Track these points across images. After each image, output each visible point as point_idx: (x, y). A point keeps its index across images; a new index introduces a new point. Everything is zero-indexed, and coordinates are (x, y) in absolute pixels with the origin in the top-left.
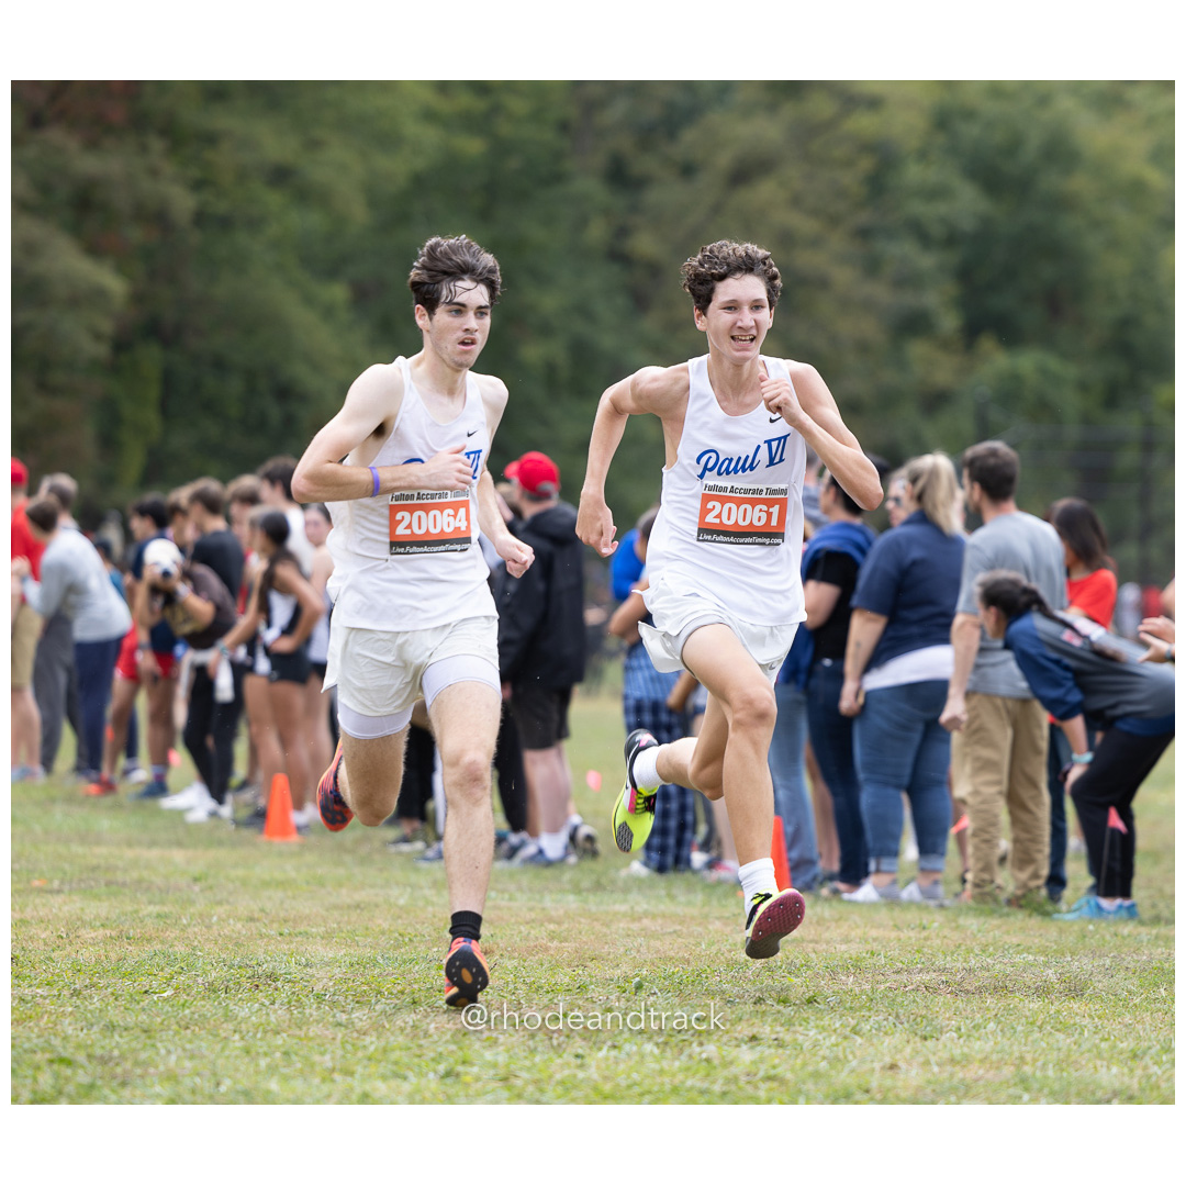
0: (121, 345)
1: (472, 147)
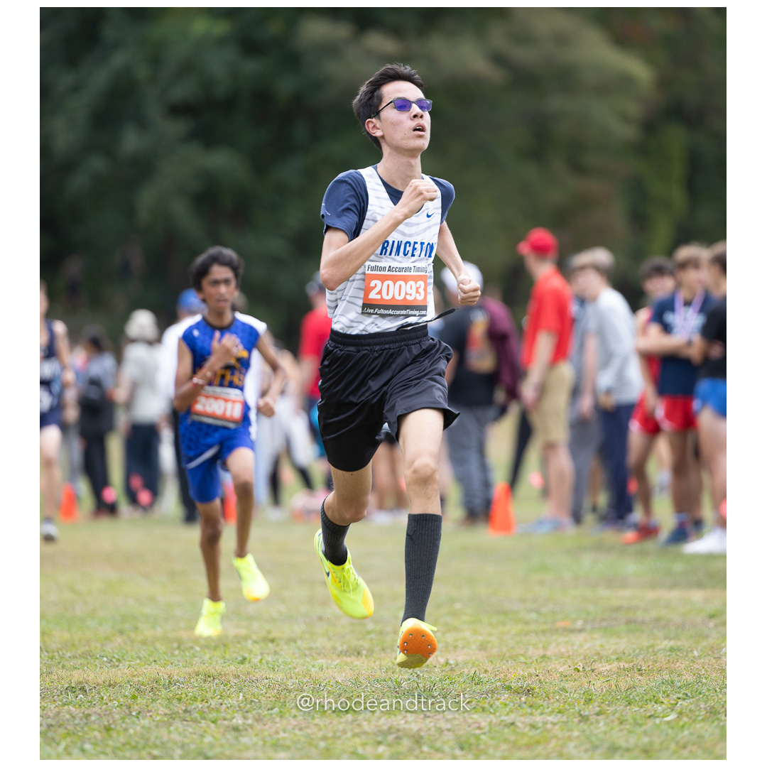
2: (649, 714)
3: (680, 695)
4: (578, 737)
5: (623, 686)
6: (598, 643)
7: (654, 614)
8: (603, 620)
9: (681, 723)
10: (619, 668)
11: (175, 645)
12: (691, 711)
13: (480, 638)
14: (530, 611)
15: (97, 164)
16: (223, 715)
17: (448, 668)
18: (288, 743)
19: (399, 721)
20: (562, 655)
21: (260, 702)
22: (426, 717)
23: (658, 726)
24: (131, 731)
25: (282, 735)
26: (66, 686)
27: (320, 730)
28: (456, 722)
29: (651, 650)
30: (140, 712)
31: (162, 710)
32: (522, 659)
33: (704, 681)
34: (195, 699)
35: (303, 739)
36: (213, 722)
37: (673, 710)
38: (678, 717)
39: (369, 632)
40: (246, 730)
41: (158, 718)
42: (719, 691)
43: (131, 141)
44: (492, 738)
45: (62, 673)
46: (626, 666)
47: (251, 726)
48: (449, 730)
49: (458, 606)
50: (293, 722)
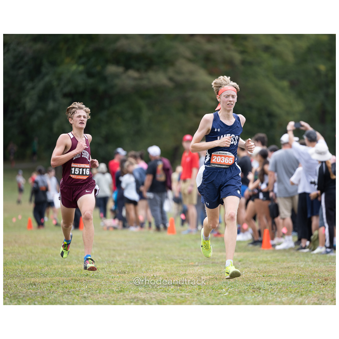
2: (219, 293)
3: (229, 287)
4: (196, 300)
5: (211, 283)
6: (203, 270)
7: (221, 260)
8: (204, 262)
9: (230, 296)
10: (210, 278)
11: (65, 270)
12: (233, 292)
13: (164, 268)
14: (180, 259)
15: (40, 113)
16: (81, 293)
17: (154, 278)
18: (102, 302)
19: (138, 295)
20: (191, 274)
21: (92, 288)
22: (147, 293)
23: (222, 297)
24: (51, 298)
25: (100, 299)
26: (29, 283)
27: (112, 298)
28: (157, 295)
29: (220, 272)
30: (53, 292)
31: (61, 291)
32: (178, 275)
33: (237, 282)
34: (71, 288)
35: (106, 301)
36: (77, 295)
37: (227, 292)
38: (229, 294)
39: (128, 266)
40: (88, 298)
41: (59, 294)
42: (242, 285)
43: (51, 105)
44: (168, 301)
45: (28, 279)
46: (212, 277)
47: (90, 296)
48: (154, 298)
49: (157, 257)
50: (104, 295)
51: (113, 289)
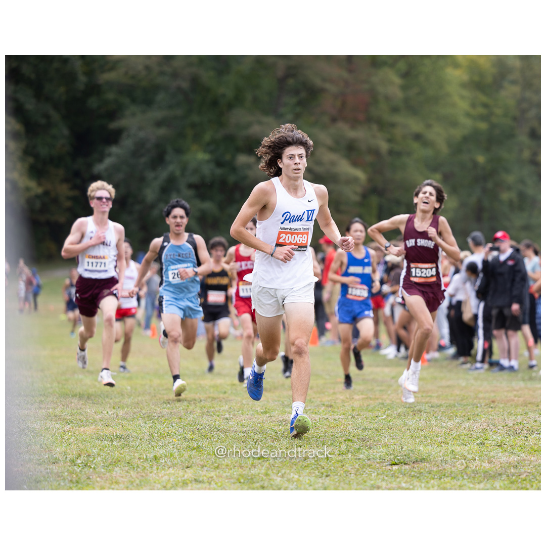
0: (364, 196)
1: (483, 126)
2: (376, 416)
3: (387, 409)
9: (389, 420)
11: (199, 386)
12: (391, 415)
14: (326, 375)
16: (221, 413)
31: (199, 411)
37: (385, 414)
38: (387, 417)
41: (198, 414)
51: (257, 409)
